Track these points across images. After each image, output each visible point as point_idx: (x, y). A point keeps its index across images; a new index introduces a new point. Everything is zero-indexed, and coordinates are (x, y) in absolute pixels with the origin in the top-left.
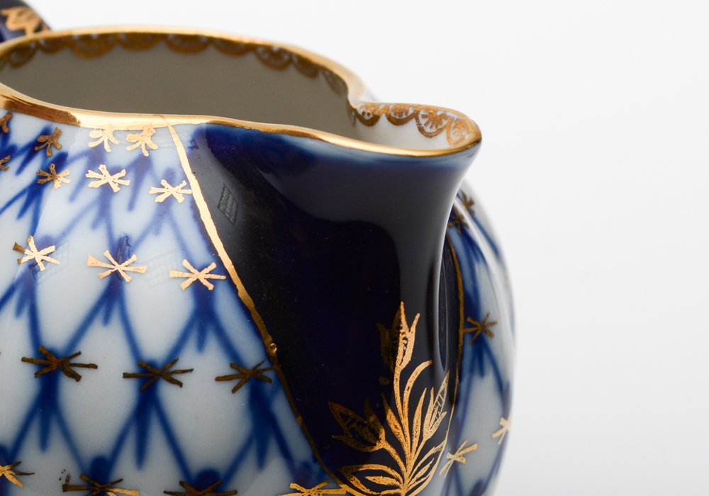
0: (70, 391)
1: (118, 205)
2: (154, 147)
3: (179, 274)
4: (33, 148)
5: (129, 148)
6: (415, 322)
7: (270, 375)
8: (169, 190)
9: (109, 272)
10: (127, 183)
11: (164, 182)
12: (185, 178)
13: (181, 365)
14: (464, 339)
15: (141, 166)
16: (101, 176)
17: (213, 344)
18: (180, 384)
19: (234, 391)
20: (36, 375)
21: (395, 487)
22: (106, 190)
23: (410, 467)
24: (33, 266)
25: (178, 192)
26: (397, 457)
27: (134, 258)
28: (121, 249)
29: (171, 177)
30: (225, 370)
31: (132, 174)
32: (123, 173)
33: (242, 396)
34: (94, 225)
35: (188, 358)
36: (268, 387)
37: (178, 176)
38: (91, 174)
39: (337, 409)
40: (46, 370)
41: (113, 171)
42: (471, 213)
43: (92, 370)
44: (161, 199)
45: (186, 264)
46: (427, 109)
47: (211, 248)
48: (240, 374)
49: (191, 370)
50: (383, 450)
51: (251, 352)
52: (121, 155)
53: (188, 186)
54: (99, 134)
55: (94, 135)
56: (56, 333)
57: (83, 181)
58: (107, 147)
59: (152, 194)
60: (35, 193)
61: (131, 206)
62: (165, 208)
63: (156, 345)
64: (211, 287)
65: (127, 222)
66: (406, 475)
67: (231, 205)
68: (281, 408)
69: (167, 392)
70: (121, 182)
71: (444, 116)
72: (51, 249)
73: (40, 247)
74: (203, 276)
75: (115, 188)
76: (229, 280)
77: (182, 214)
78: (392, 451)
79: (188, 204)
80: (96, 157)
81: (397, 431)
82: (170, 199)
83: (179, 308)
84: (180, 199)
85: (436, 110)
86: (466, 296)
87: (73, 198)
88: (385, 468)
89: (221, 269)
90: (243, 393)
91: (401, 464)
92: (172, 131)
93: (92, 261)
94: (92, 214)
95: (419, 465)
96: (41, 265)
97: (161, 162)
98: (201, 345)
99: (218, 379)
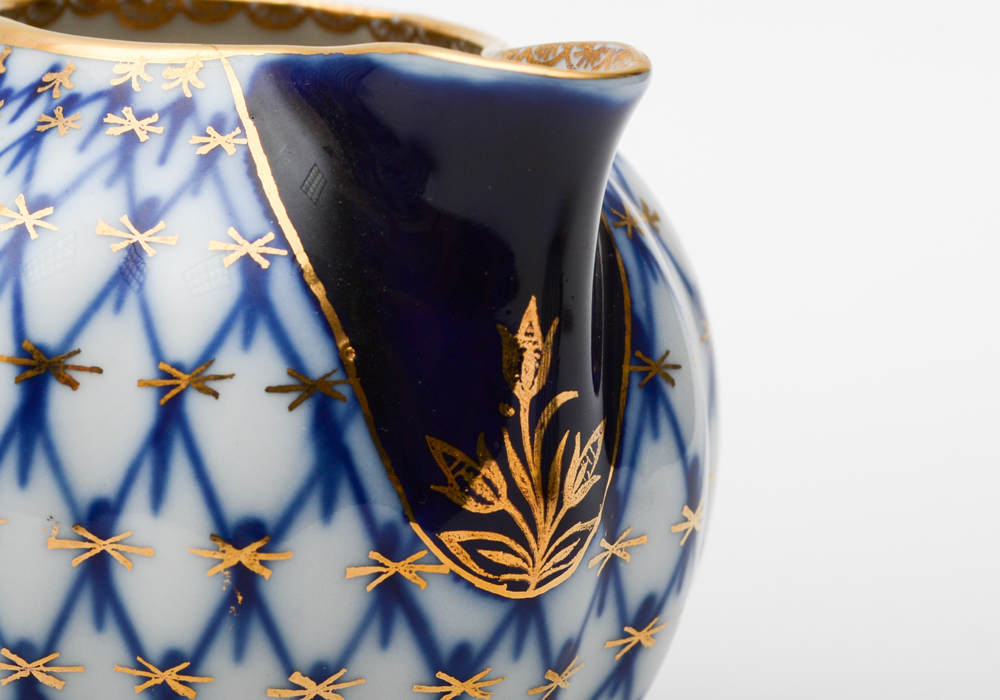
0: (60, 401)
1: (145, 158)
2: (200, 85)
3: (221, 246)
4: (33, 93)
5: (166, 87)
6: (553, 329)
7: (344, 390)
8: (216, 140)
9: (125, 244)
10: (159, 130)
11: (210, 130)
12: (239, 123)
13: (218, 368)
14: (629, 380)
15: (180, 111)
16: (124, 121)
17: (263, 340)
18: (216, 395)
19: (292, 407)
20: (17, 381)
21: (521, 571)
22: (130, 140)
23: (544, 545)
24: (21, 233)
25: (228, 142)
26: (524, 526)
27: (161, 225)
28: (145, 215)
29: (219, 124)
30: (279, 374)
31: (166, 121)
32: (155, 118)
33: (303, 416)
34: (110, 182)
35: (229, 359)
36: (340, 408)
37: (231, 121)
38: (111, 118)
39: (438, 447)
40: (30, 374)
41: (140, 116)
43: (95, 375)
44: (205, 150)
45: (233, 232)
46: (582, 45)
47: (269, 213)
48: (302, 386)
49: (231, 376)
50: (503, 513)
51: (319, 358)
52: (154, 94)
53: (243, 134)
54: (127, 68)
55: (118, 70)
56: (47, 329)
57: (100, 125)
58: (135, 86)
59: (190, 145)
60: (32, 141)
61: (163, 159)
62: (209, 162)
63: (184, 343)
64: (265, 264)
65: (154, 179)
66: (538, 555)
68: (359, 441)
69: (197, 407)
70: (151, 129)
71: (603, 49)
72: (48, 211)
73: (33, 208)
74: (255, 251)
75: (142, 136)
76: (293, 258)
77: (231, 169)
78: (517, 516)
79: (241, 157)
80: (117, 98)
81: (526, 487)
82: (218, 150)
83: (222, 291)
84: (230, 150)
85: (592, 45)
86: (635, 321)
87: (83, 147)
88: (506, 540)
89: (281, 241)
90: (304, 413)
91: (530, 537)
93: (103, 228)
94: (109, 168)
95: (557, 543)
96: (33, 234)
97: (207, 107)
98: (247, 340)
99: (269, 390)
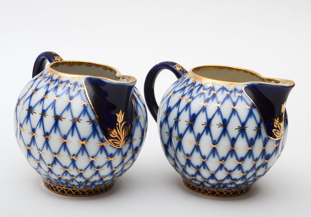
0: (60, 122)
1: (71, 90)
2: (78, 80)
3: (81, 103)
4: (56, 80)
5: (74, 81)
6: (123, 114)
7: (96, 122)
8: (80, 88)
9: (69, 102)
10: (73, 87)
11: (80, 87)
12: (83, 86)
13: (80, 119)
14: (134, 120)
15: (76, 84)
16: (69, 85)
17: (86, 115)
18: (80, 122)
19: (90, 124)
20: (54, 120)
21: (119, 144)
22: (69, 88)
23: (122, 141)
24: (55, 100)
25: (82, 89)
26: (119, 139)
27: (73, 100)
28: (71, 98)
29: (81, 86)
30: (88, 120)
31: (74, 85)
32: (72, 85)
33: (91, 125)
34: (67, 94)
35: (82, 118)
36: (96, 124)
37: (82, 86)
38: (67, 85)
39: (108, 129)
40: (56, 119)
41: (71, 84)
42: (139, 98)
43: (64, 119)
44: (79, 90)
45: (82, 101)
46: (128, 76)
47: (87, 98)
48: (91, 121)
49: (82, 120)
50: (117, 137)
51: (93, 117)
52: (73, 82)
53: (84, 88)
54: (69, 78)
55: (68, 78)
56: (58, 113)
57: (65, 86)
58: (70, 80)
59: (77, 89)
60: (56, 88)
61: (73, 91)
62: (79, 91)
63: (76, 115)
64: (86, 105)
65: (72, 93)
66: (121, 142)
67: (92, 94)
68: (98, 128)
69: (77, 123)
71: (131, 77)
72: (59, 97)
73: (57, 96)
74: (85, 103)
75: (71, 87)
76: (90, 104)
77: (82, 92)
78: (119, 137)
79: (84, 91)
80: (68, 82)
81: (120, 134)
82: (81, 90)
83: (81, 109)
84: (82, 90)
85: (130, 76)
86: (135, 111)
87: (63, 89)
88: (117, 141)
89: (89, 102)
91: (120, 140)
92: (82, 78)
93: (66, 100)
94: (66, 92)
95: (124, 141)
96: (57, 100)
97: (79, 84)
98: (84, 115)
99: (87, 122)
